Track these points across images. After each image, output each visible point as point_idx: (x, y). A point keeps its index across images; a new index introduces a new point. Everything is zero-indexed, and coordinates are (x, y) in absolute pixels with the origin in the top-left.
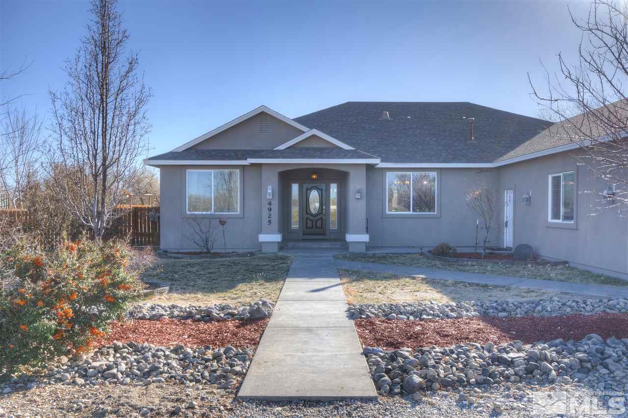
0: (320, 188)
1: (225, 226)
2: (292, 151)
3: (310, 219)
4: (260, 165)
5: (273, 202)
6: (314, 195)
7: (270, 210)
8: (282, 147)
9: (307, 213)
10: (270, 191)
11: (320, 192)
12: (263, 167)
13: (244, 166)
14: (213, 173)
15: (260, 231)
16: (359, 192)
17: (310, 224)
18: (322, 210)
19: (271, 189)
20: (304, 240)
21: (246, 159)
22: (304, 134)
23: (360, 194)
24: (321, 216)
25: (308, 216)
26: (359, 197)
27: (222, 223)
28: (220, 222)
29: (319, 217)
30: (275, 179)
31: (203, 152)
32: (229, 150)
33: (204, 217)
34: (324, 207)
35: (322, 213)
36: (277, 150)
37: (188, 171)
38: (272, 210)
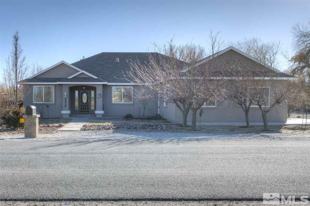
0: (87, 92)
1: (49, 107)
2: (74, 79)
3: (83, 106)
4: (62, 84)
5: (67, 98)
6: (85, 95)
7: (66, 101)
8: (70, 77)
9: (82, 103)
10: (65, 94)
11: (87, 94)
12: (63, 85)
13: (55, 85)
14: (44, 87)
15: (62, 110)
16: (99, 95)
17: (83, 108)
18: (88, 102)
19: (66, 94)
20: (80, 114)
21: (56, 82)
22: (80, 72)
23: (100, 95)
24: (87, 104)
25: (82, 104)
26: (100, 97)
27: (48, 106)
28: (47, 106)
29: (86, 105)
30: (67, 89)
31: (39, 79)
32: (49, 78)
33: (41, 104)
34: (89, 100)
35: (88, 103)
36: (68, 78)
37: (34, 86)
38: (67, 101)
